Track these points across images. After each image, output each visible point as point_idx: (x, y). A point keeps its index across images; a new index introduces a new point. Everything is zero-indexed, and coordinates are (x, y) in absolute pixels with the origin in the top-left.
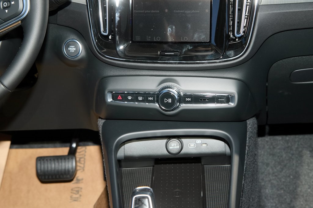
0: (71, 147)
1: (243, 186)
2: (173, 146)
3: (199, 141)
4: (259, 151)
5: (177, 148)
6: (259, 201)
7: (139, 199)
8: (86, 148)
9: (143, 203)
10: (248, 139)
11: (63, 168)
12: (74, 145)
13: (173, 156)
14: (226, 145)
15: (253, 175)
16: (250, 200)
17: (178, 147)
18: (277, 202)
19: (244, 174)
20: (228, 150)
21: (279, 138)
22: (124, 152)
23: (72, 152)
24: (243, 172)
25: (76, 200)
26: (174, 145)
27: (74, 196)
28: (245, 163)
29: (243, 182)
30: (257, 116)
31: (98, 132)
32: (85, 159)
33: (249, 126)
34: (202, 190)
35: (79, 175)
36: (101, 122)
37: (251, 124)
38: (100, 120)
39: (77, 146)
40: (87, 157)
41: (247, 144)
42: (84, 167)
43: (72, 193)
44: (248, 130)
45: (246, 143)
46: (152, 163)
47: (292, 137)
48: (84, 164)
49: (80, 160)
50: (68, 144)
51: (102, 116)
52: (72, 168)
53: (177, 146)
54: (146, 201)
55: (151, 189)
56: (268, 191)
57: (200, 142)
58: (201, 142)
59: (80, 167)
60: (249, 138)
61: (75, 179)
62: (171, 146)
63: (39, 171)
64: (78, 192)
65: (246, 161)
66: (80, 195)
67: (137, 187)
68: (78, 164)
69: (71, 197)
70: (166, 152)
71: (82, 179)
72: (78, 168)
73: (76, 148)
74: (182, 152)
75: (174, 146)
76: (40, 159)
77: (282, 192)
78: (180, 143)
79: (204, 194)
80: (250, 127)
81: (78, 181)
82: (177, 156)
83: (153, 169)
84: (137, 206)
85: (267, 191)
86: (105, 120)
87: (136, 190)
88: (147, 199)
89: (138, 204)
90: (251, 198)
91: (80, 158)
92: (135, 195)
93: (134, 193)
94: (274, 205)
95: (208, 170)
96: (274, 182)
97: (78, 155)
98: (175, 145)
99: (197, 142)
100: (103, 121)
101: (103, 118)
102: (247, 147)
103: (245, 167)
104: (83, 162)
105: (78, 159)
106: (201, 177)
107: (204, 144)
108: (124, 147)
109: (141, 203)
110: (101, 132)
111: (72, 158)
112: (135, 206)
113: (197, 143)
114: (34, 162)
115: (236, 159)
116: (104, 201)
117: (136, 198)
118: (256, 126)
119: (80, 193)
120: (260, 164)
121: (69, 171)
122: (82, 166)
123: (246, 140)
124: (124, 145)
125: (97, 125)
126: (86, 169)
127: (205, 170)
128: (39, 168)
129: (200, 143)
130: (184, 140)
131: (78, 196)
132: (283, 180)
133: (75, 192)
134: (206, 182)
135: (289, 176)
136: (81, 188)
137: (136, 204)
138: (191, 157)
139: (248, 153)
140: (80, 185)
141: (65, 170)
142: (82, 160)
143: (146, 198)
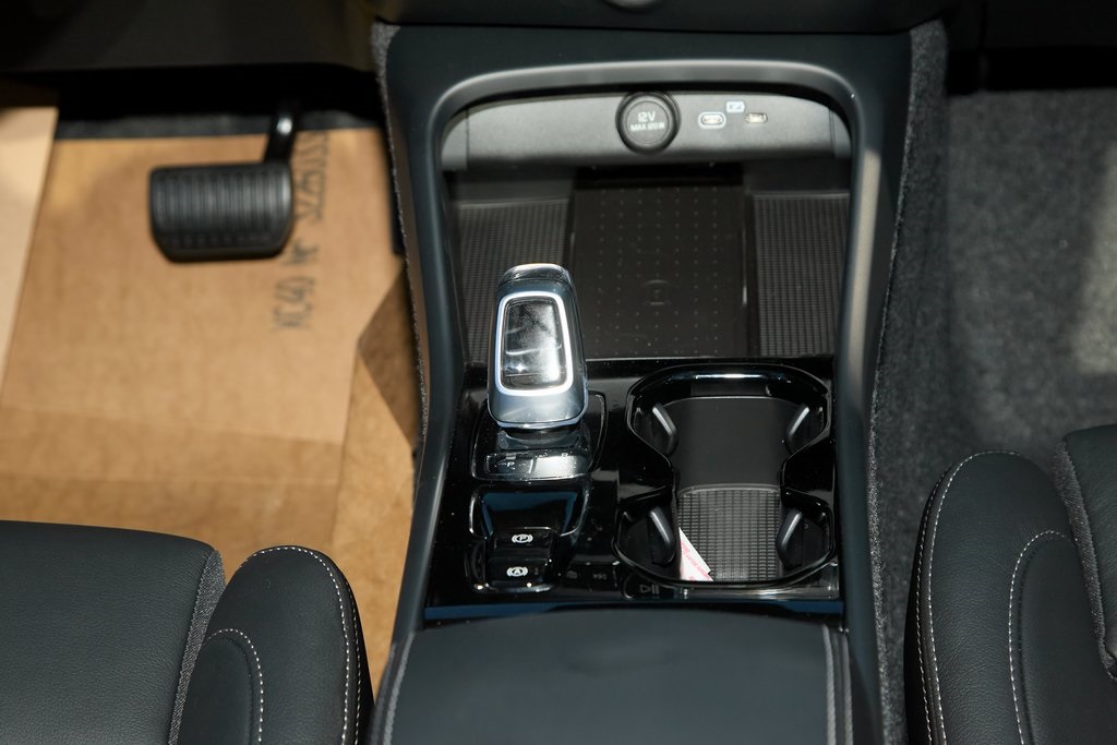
0: (273, 134)
1: (894, 265)
2: (641, 123)
3: (736, 104)
4: (952, 150)
5: (659, 130)
6: (947, 329)
7: (522, 306)
8: (326, 140)
9: (536, 323)
10: (912, 98)
11: (247, 207)
12: (285, 126)
13: (644, 159)
14: (836, 118)
15: (927, 231)
16: (914, 322)
17: (662, 125)
18: (1009, 333)
19: (896, 224)
20: (841, 136)
21: (1022, 101)
22: (468, 142)
23: (279, 153)
24: (895, 218)
25: (293, 323)
26: (648, 118)
27: (288, 308)
28: (902, 184)
29: (894, 251)
30: (947, 17)
31: (371, 77)
32: (323, 178)
33: (918, 53)
34: (745, 281)
35: (304, 233)
36: (383, 36)
37: (927, 42)
38: (380, 28)
39: (296, 128)
40: (332, 171)
41: (911, 117)
42: (321, 205)
43: (278, 297)
44: (914, 66)
45: (906, 111)
46: (567, 185)
47: (1072, 97)
48: (321, 195)
49: (305, 183)
50: (264, 121)
51: (389, 11)
52: (279, 207)
53: (657, 120)
54: (547, 316)
55: (566, 273)
56: (978, 294)
57: (739, 108)
58: (743, 107)
59: (307, 204)
60: (919, 96)
61: (289, 252)
62: (637, 122)
63: (160, 219)
64: (299, 294)
65: (903, 179)
66: (309, 307)
67: (513, 265)
68: (301, 195)
69: (277, 312)
70: (615, 144)
71: (315, 250)
72: (300, 209)
73: (292, 137)
74: (677, 143)
75: (647, 121)
76: (163, 177)
77: (1029, 296)
78: (669, 113)
79: (753, 296)
80: (923, 57)
81: (301, 255)
82: (657, 159)
83: (571, 206)
84: (514, 330)
85: (975, 293)
86: (398, 28)
87: (511, 275)
88: (550, 308)
89: (519, 324)
90: (919, 313)
91: (307, 175)
92: (506, 294)
93: (506, 287)
94: (1000, 342)
95: (768, 210)
96: (1003, 261)
97: (298, 162)
98: (652, 119)
99: (731, 107)
100: (391, 31)
101: (390, 19)
102: (909, 129)
103: (901, 198)
104: (315, 188)
105: (298, 178)
106: (744, 234)
107: (754, 113)
108: (467, 124)
109: (526, 323)
110: (382, 72)
111: (278, 174)
112: (507, 332)
113: (729, 110)
114: (140, 187)
115: (870, 170)
116: (395, 326)
117: (510, 302)
118: (943, 54)
119: (308, 298)
120: (953, 197)
121: (266, 218)
122: (314, 200)
123: (906, 103)
124: (467, 117)
125: (369, 48)
126: (328, 212)
127: (757, 212)
128: (159, 207)
129: (742, 110)
130: (684, 101)
131: (298, 308)
132: (1034, 254)
133: (288, 294)
134: (759, 252)
135: (1056, 242)
136: (312, 282)
137: (510, 323)
138: (708, 163)
139: (911, 151)
140: (310, 270)
141: (253, 213)
142: (314, 179)
143: (548, 304)
